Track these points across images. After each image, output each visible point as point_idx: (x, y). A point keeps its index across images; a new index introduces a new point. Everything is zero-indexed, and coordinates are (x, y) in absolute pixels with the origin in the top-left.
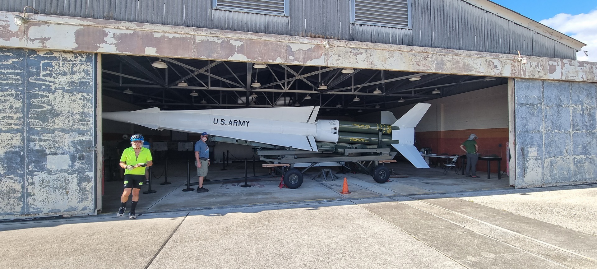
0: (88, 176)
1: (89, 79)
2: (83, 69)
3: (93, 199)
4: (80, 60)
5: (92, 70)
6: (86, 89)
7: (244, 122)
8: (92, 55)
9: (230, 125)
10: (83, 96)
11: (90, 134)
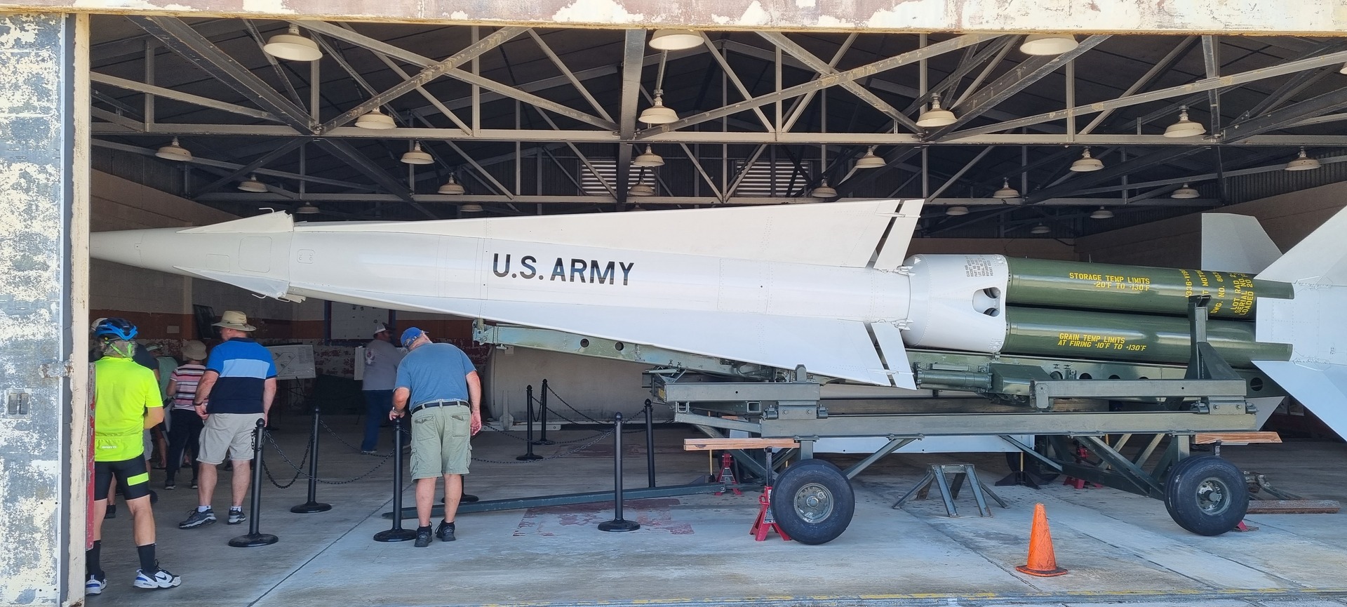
0: (41, 474)
1: (46, 110)
2: (25, 75)
3: (55, 560)
4: (18, 41)
5: (58, 77)
6: (38, 147)
7: (611, 266)
8: (58, 22)
9: (558, 278)
10: (24, 175)
11: (47, 316)
